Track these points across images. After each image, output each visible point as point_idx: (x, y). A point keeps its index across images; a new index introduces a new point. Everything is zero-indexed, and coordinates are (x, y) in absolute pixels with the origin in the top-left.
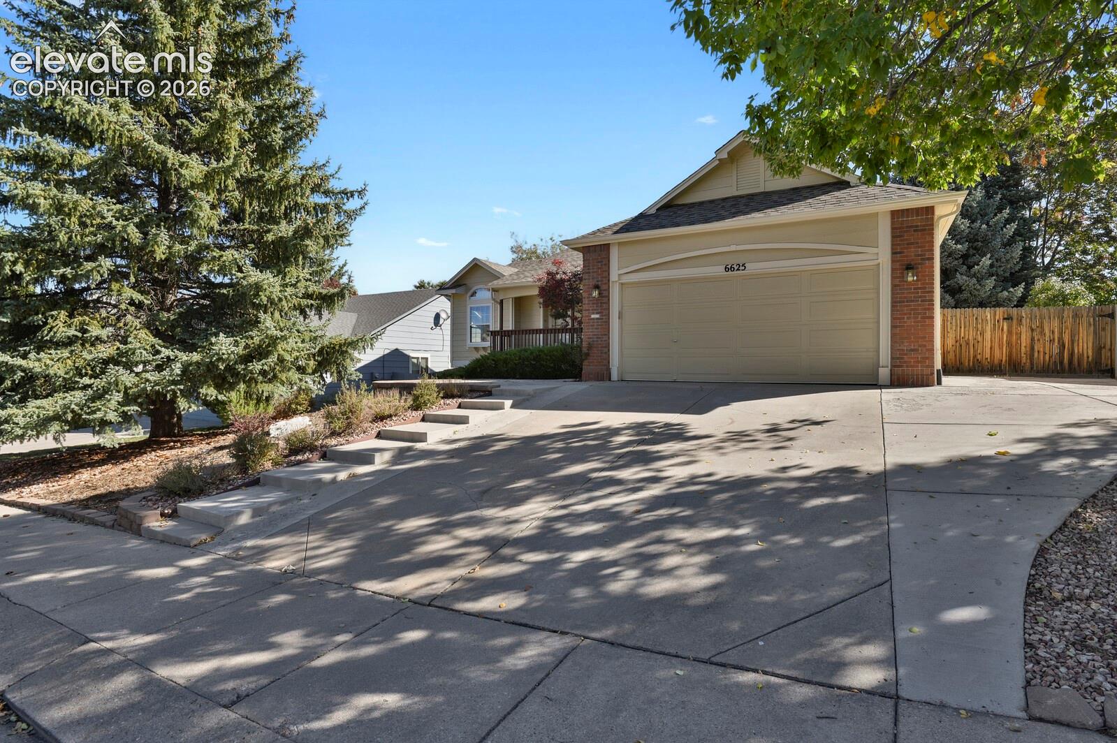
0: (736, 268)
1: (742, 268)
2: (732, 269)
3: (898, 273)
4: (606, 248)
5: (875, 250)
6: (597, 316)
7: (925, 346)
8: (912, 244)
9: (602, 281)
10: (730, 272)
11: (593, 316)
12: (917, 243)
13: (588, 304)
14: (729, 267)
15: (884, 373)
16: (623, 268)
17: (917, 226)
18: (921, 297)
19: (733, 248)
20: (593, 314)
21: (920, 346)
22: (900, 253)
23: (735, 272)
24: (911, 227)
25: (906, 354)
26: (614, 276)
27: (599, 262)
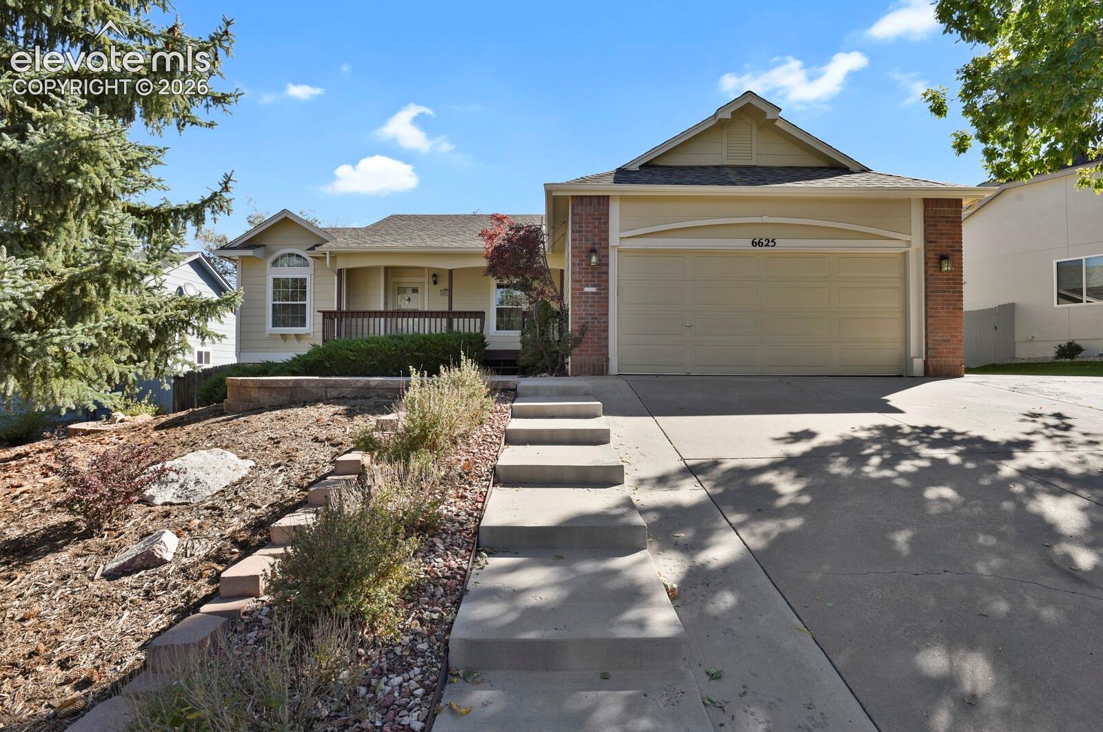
0: (765, 243)
1: (771, 244)
2: (760, 244)
3: (932, 263)
4: (604, 200)
5: (907, 238)
6: (594, 290)
7: (956, 337)
8: (945, 234)
9: (600, 244)
10: (758, 248)
11: (586, 289)
12: (949, 234)
13: (580, 273)
14: (757, 241)
15: (918, 364)
16: (626, 230)
17: (948, 217)
18: (952, 288)
19: (766, 219)
20: (588, 286)
21: (952, 337)
22: (935, 242)
23: (763, 248)
24: (943, 217)
25: (939, 345)
26: (614, 238)
27: (596, 219)
